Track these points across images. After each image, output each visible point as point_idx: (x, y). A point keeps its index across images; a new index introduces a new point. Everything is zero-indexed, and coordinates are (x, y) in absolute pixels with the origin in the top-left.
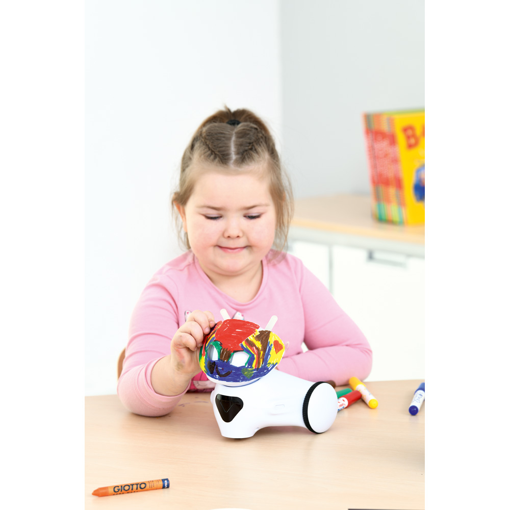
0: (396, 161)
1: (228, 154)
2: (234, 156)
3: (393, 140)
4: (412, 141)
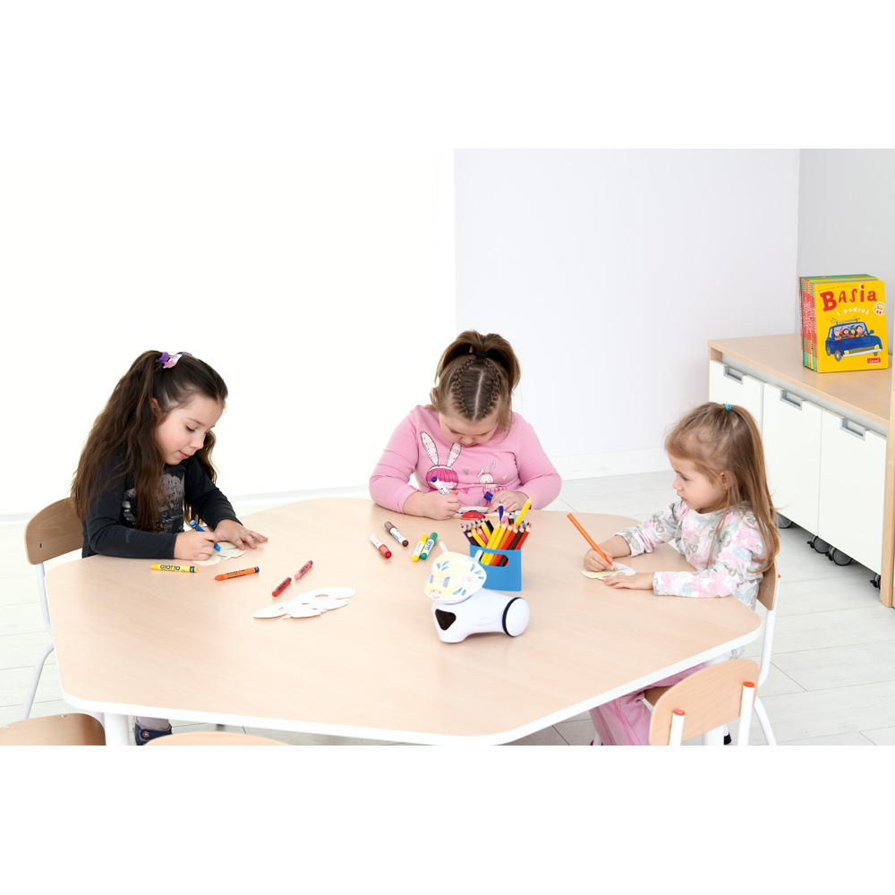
0: (813, 319)
1: (473, 411)
2: (476, 413)
3: (813, 303)
4: (830, 304)
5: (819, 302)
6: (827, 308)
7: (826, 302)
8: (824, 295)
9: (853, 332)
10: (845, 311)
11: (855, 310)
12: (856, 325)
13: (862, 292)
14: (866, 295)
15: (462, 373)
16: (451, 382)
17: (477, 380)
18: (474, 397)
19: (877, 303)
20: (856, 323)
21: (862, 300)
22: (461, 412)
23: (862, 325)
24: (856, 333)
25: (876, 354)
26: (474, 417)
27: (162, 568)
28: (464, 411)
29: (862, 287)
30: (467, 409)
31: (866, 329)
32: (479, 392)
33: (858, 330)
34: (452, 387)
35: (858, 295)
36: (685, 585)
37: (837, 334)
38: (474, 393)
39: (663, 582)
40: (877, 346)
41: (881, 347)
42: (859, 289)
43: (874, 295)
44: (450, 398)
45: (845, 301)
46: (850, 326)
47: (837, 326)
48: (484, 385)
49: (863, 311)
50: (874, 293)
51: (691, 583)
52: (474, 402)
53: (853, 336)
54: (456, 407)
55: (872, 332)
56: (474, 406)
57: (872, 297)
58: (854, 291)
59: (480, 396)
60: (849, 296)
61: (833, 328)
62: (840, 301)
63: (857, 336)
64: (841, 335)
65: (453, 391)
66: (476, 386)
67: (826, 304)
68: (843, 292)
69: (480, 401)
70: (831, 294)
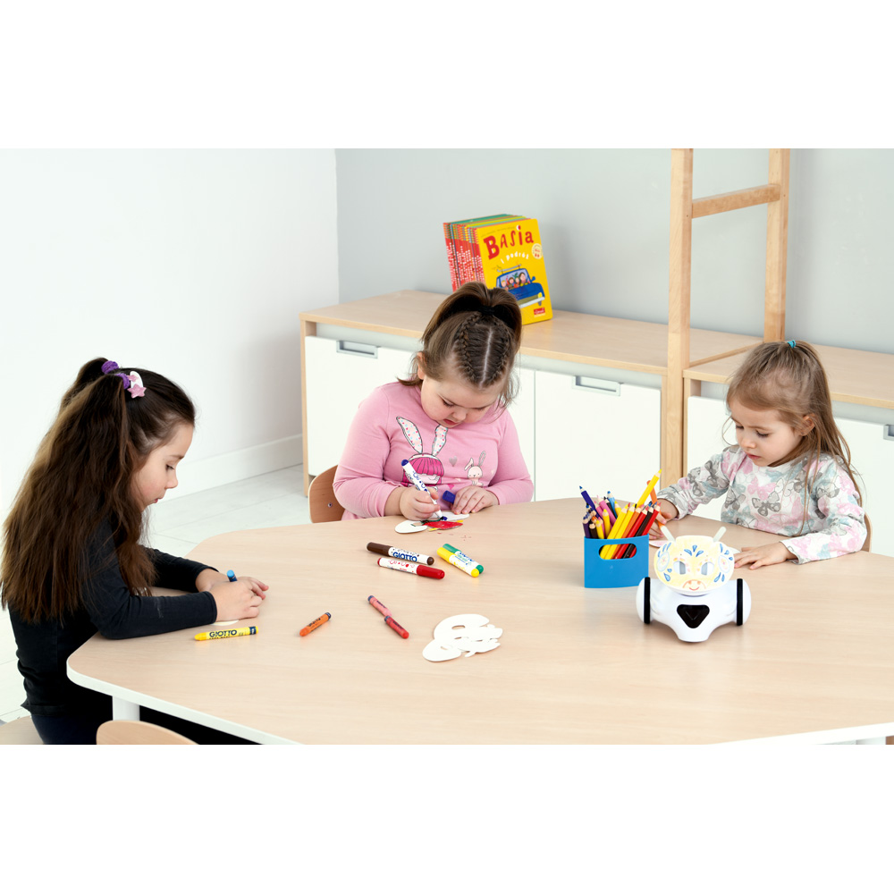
0: (479, 270)
1: (480, 375)
2: (484, 377)
3: (476, 251)
4: (494, 251)
5: (483, 248)
6: (492, 256)
7: (490, 248)
8: (486, 241)
9: (517, 280)
10: (508, 257)
11: (516, 255)
12: (519, 272)
13: (520, 234)
14: (524, 237)
15: (469, 330)
16: (455, 340)
17: (486, 338)
18: (483, 358)
19: (534, 245)
20: (519, 271)
21: (521, 243)
22: (467, 376)
23: (524, 271)
24: (520, 281)
25: (540, 303)
26: (482, 382)
27: (212, 637)
28: (470, 375)
29: (519, 228)
30: (474, 372)
31: (528, 276)
32: (488, 352)
33: (522, 278)
34: (455, 346)
35: (516, 237)
36: (824, 546)
37: (504, 284)
38: (482, 353)
39: (799, 549)
40: (540, 294)
41: (544, 295)
42: (517, 230)
43: (530, 237)
44: (451, 361)
45: (506, 246)
46: (514, 273)
47: (503, 275)
48: (494, 345)
49: (523, 256)
50: (530, 234)
51: (828, 545)
52: (482, 365)
53: (518, 286)
54: (461, 370)
55: (534, 278)
56: (482, 369)
57: (530, 239)
58: (513, 232)
59: (490, 358)
60: (509, 241)
61: (499, 278)
62: (502, 246)
63: (522, 285)
64: (507, 285)
65: (456, 350)
66: (485, 345)
67: (490, 251)
68: (503, 236)
69: (489, 363)
70: (492, 238)
